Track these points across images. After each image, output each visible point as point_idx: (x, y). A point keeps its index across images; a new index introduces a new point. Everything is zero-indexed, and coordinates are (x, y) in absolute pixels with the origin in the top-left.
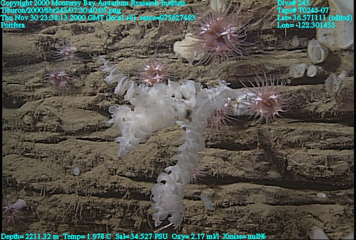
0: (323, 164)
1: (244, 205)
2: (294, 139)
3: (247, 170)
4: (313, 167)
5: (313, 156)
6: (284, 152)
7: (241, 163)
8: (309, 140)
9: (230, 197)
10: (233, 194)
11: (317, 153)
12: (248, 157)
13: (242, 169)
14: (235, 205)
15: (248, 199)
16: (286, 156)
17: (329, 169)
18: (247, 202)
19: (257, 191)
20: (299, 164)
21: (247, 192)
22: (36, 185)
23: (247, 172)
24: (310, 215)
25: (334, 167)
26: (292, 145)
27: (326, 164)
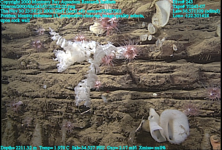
0: (155, 80)
1: (121, 100)
2: (142, 68)
3: (123, 84)
4: (150, 81)
5: (150, 76)
6: (138, 75)
7: (120, 81)
8: (149, 69)
9: (115, 96)
10: (116, 95)
11: (152, 75)
12: (123, 78)
13: (120, 84)
14: (117, 100)
15: (123, 97)
16: (139, 77)
17: (157, 82)
18: (122, 99)
19: (127, 94)
20: (144, 80)
21: (123, 94)
22: (27, 94)
23: (123, 85)
24: (149, 103)
25: (159, 81)
26: (142, 72)
27: (156, 80)
